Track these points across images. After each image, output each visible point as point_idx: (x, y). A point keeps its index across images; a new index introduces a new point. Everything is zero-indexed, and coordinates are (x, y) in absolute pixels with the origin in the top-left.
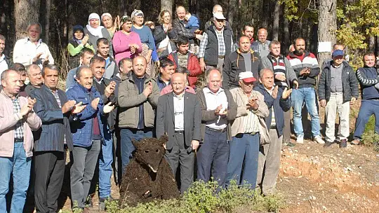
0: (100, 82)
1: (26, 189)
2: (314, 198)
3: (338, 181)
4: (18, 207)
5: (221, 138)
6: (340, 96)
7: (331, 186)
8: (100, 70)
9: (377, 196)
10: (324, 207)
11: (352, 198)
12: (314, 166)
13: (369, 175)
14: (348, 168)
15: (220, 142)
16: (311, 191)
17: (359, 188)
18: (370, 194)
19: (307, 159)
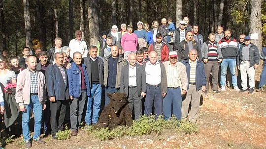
0: (94, 60)
1: (40, 120)
2: (222, 124)
3: (238, 114)
4: (37, 130)
5: (156, 90)
6: (247, 64)
7: (234, 117)
8: (94, 53)
9: (264, 123)
10: (226, 130)
11: (246, 124)
12: (225, 105)
13: (260, 110)
14: (246, 106)
15: (156, 93)
16: (220, 120)
17: (252, 118)
18: (259, 122)
19: (221, 101)
